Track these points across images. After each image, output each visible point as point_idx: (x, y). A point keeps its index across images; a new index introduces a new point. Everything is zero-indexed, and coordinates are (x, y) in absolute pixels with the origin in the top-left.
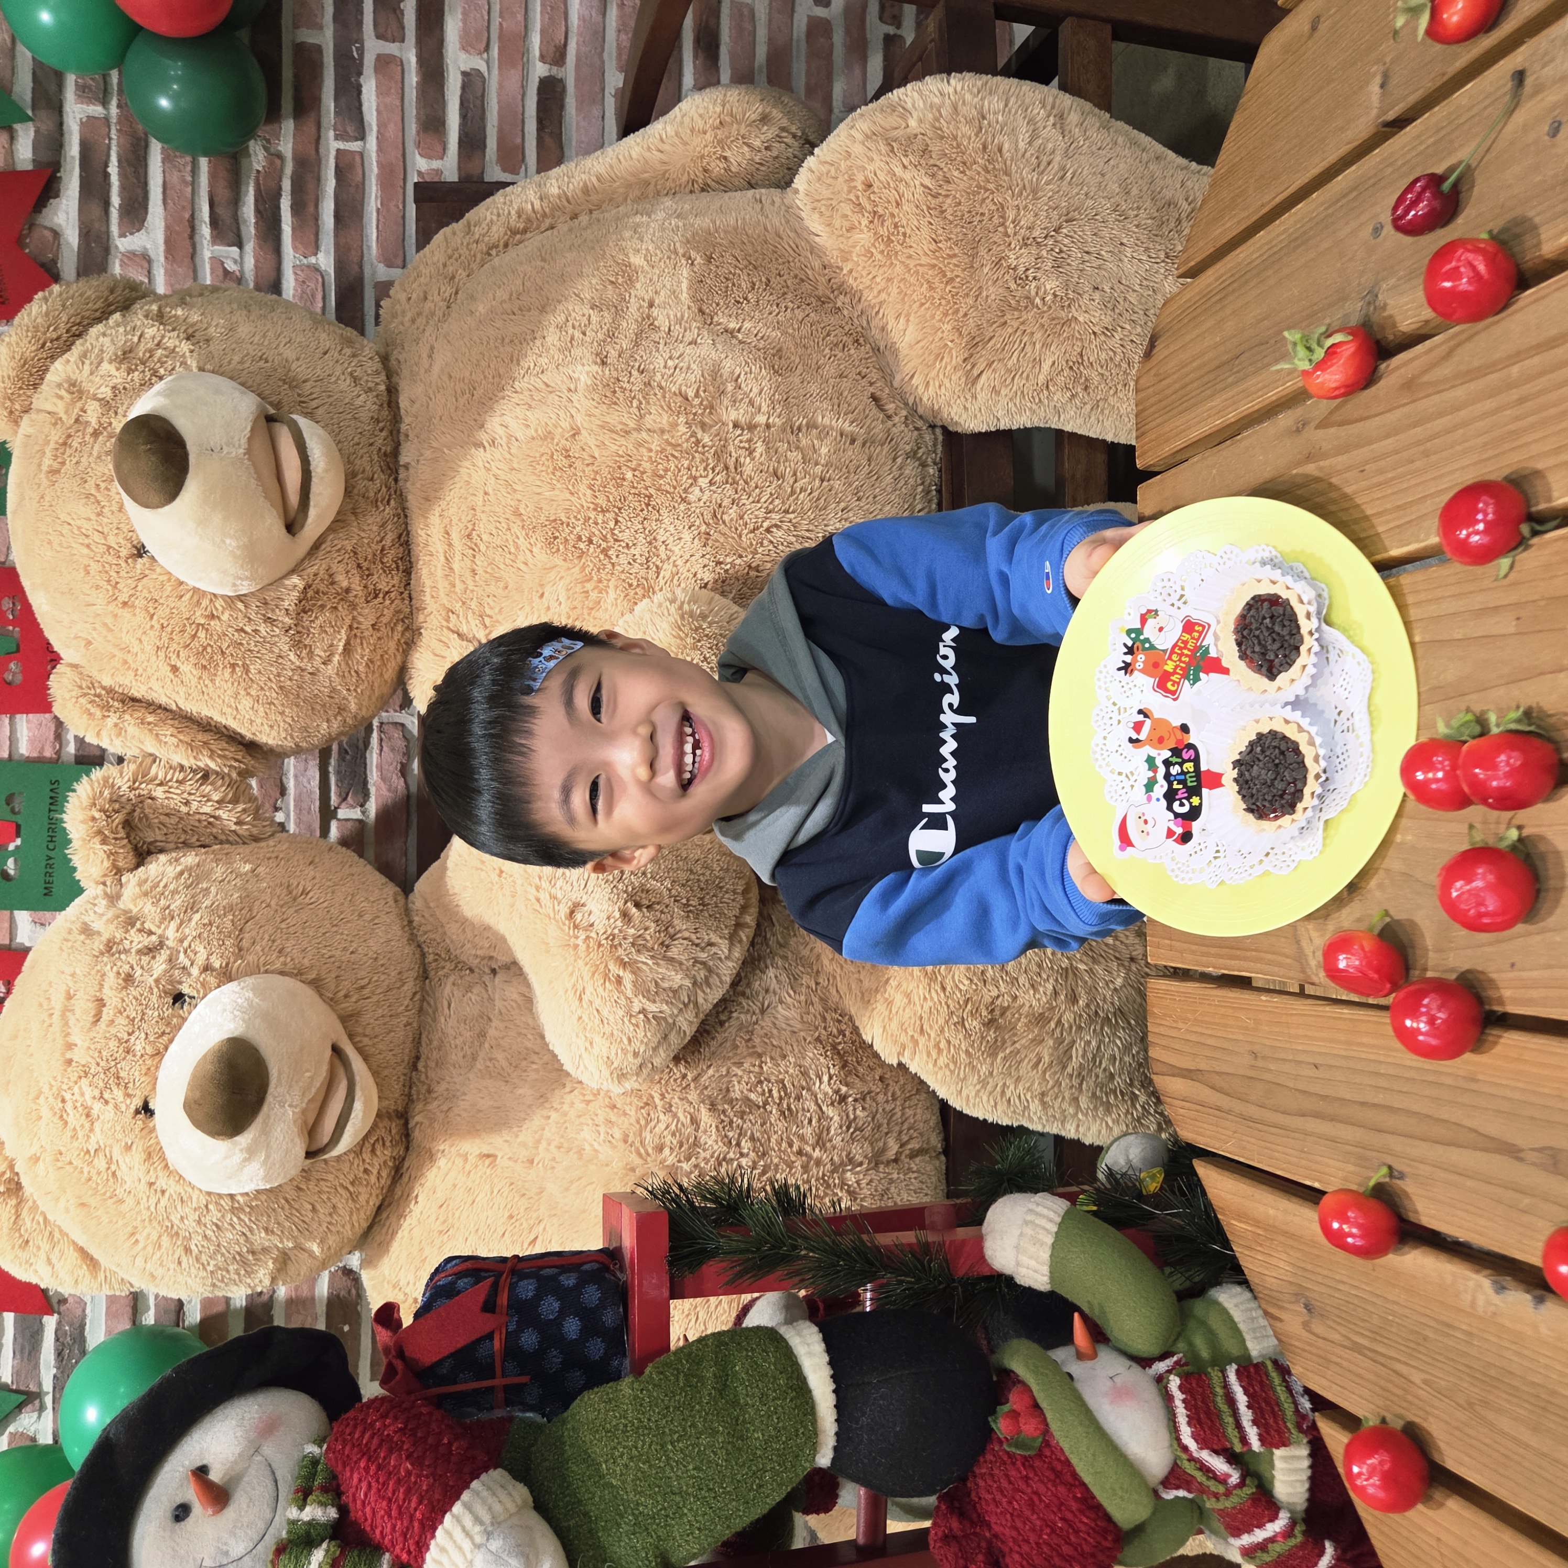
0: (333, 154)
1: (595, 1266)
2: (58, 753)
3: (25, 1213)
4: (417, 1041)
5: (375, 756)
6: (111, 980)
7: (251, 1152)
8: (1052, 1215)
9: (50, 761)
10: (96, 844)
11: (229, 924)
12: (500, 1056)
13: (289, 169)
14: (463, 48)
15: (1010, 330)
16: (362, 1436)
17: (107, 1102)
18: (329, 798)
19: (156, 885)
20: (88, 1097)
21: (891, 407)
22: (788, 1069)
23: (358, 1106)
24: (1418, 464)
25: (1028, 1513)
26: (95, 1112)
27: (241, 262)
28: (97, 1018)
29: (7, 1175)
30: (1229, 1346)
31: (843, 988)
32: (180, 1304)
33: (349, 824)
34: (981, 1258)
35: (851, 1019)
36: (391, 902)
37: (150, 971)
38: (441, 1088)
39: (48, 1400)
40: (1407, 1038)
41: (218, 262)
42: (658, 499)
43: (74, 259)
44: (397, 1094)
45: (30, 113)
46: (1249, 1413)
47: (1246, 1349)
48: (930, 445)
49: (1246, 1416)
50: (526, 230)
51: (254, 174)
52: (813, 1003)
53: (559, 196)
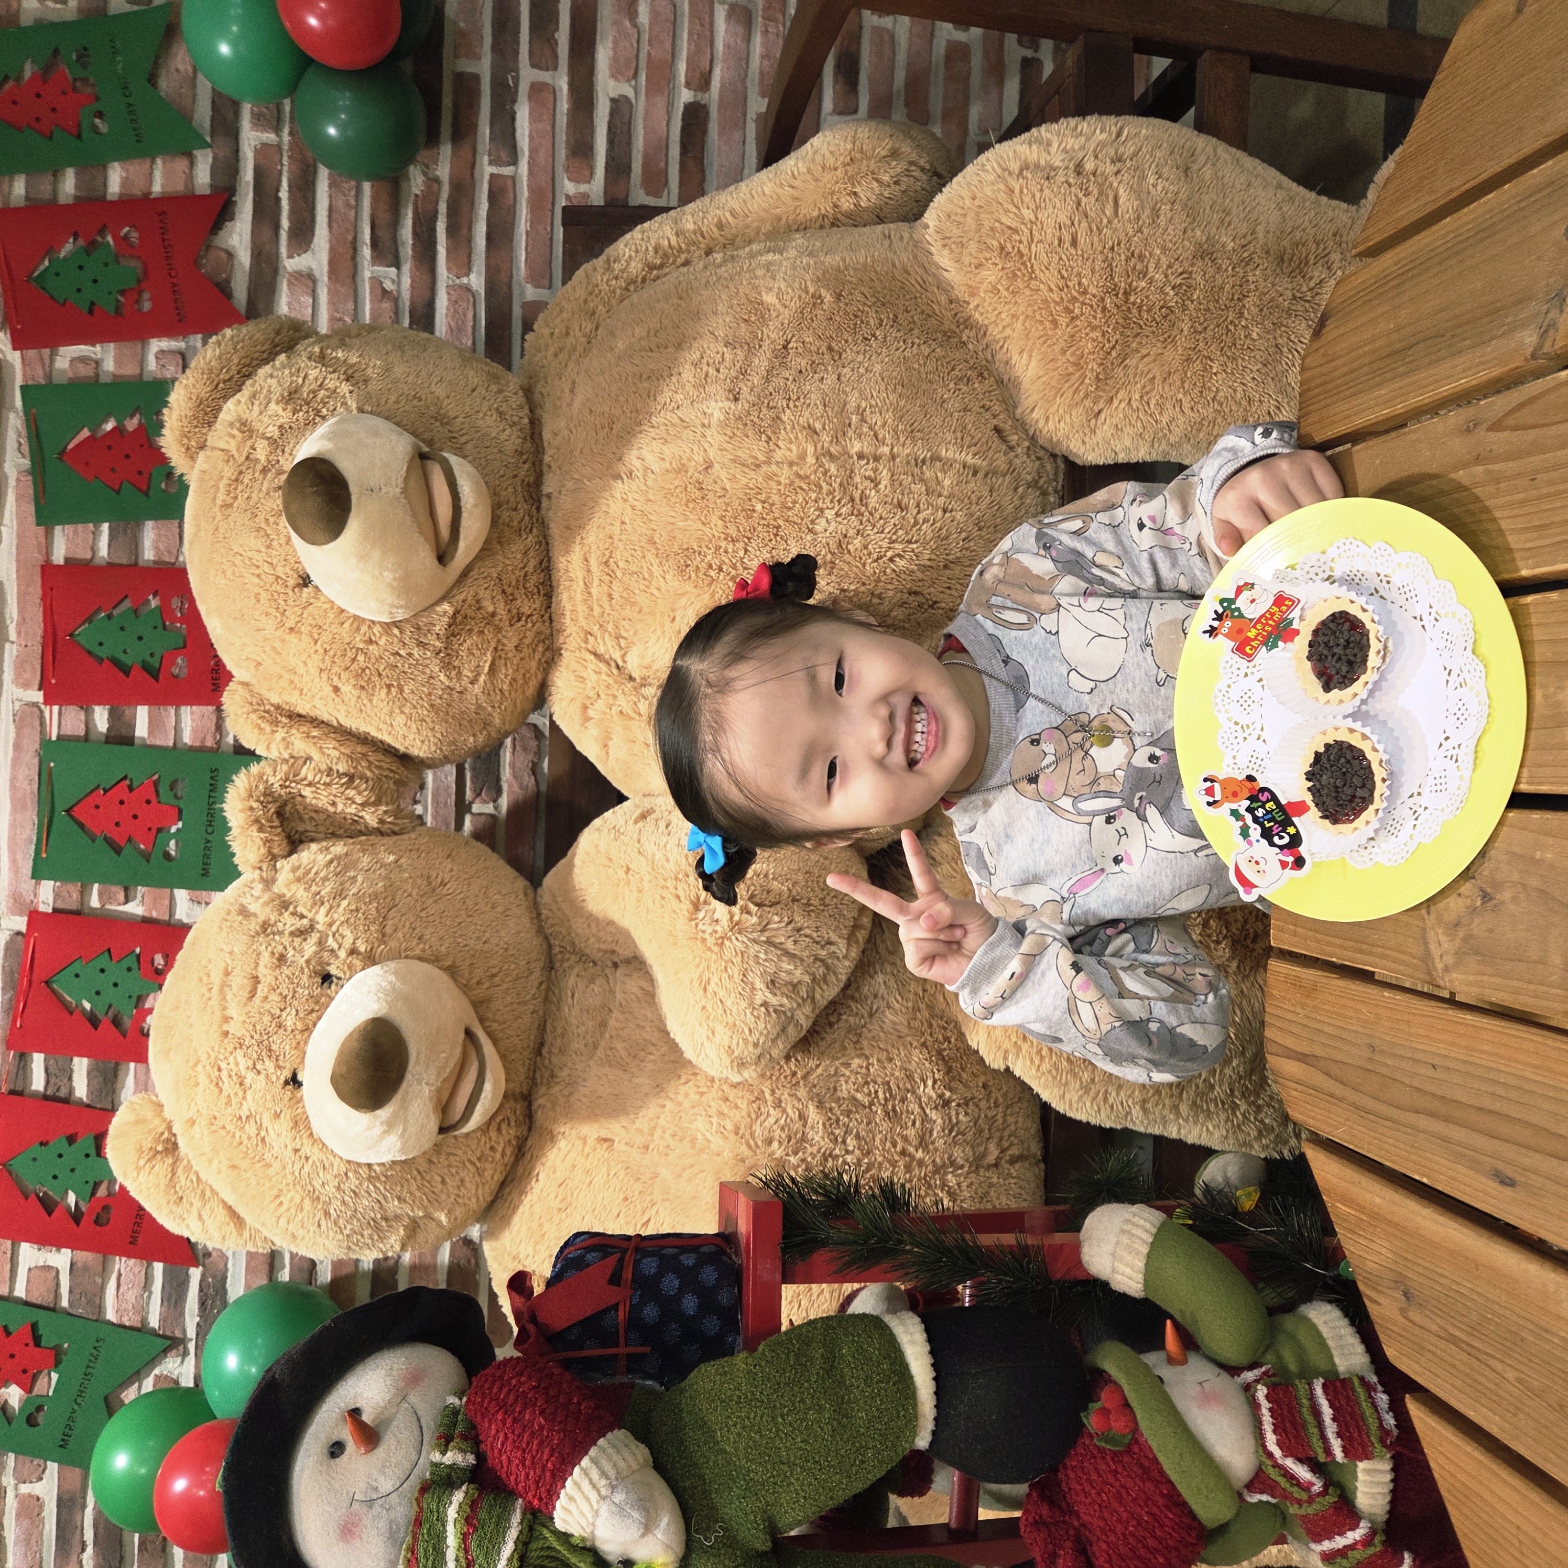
0: (487, 178)
1: (711, 1249)
2: (218, 743)
3: (180, 1171)
4: (542, 1029)
5: (508, 756)
6: (266, 958)
7: (390, 1125)
8: (1148, 1225)
9: (211, 750)
10: (254, 831)
11: (374, 911)
12: (619, 1045)
13: (445, 193)
14: (612, 75)
17: (259, 1073)
18: (464, 793)
19: (308, 872)
20: (242, 1067)
21: (1013, 439)
22: (893, 1072)
23: (488, 1086)
25: (1115, 1505)
26: (247, 1082)
27: (399, 283)
28: (253, 994)
29: (166, 1135)
30: (1317, 1361)
32: (313, 1264)
33: (483, 819)
34: (1079, 1263)
35: (958, 1027)
36: (521, 893)
37: (301, 952)
38: (563, 1074)
39: (191, 1346)
41: (376, 282)
42: (786, 530)
43: (247, 278)
44: (522, 1077)
45: (208, 139)
46: (1335, 1425)
47: (1334, 1364)
48: (1051, 473)
49: (1331, 1429)
50: (663, 265)
51: (411, 200)
52: (920, 1010)
53: (694, 232)
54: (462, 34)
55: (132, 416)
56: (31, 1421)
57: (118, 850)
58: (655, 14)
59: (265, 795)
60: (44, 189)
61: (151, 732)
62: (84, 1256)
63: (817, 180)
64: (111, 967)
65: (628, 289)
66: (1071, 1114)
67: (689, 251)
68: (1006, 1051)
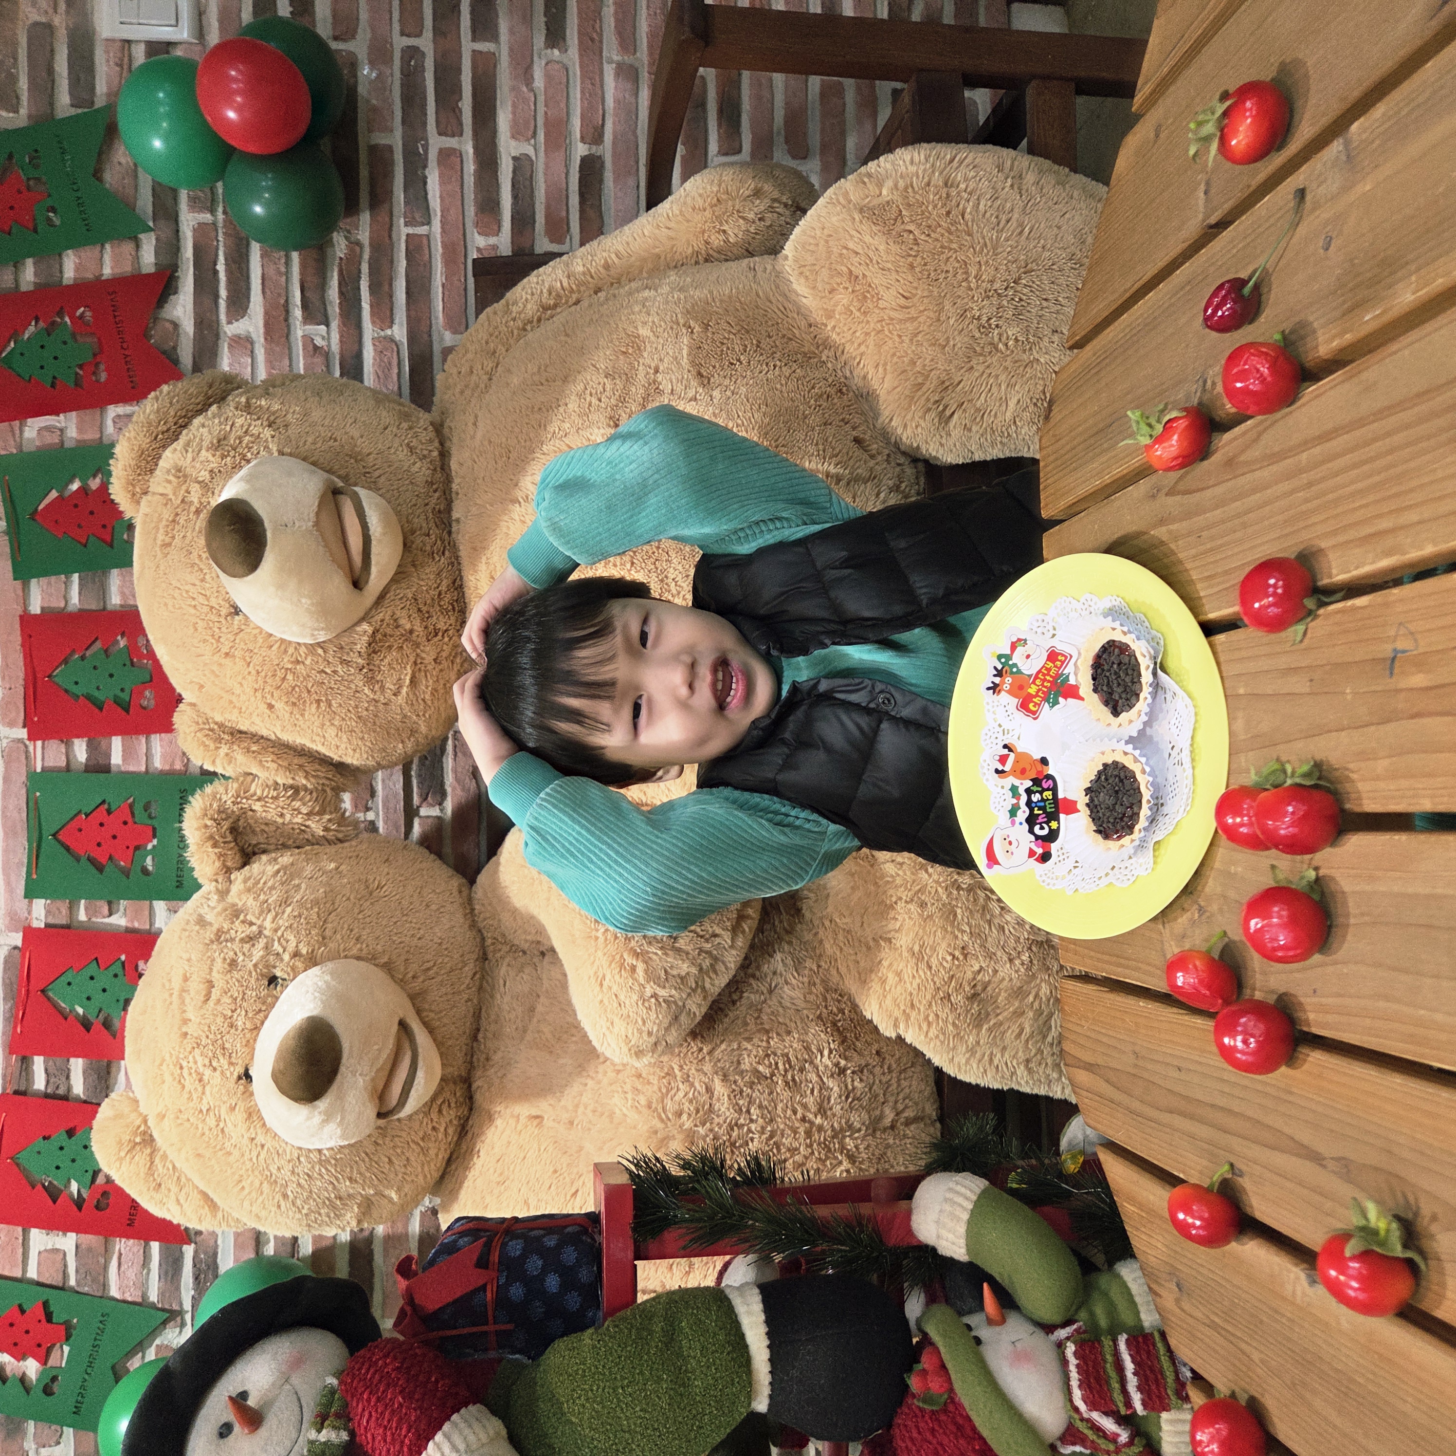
0: (404, 238)
1: (577, 1229)
2: (186, 765)
3: (157, 1160)
4: (477, 1016)
5: (450, 761)
6: (219, 964)
7: (328, 1115)
8: (969, 1193)
9: (179, 773)
10: (209, 847)
11: (315, 917)
12: (546, 1029)
13: (366, 256)
14: (513, 137)
15: (977, 374)
17: (215, 1069)
18: (412, 799)
19: (258, 882)
20: (200, 1064)
21: (874, 448)
22: (792, 1045)
23: (420, 1074)
24: (1239, 535)
26: (206, 1078)
27: (329, 339)
28: (207, 997)
29: (142, 1128)
30: (1126, 1317)
31: (843, 970)
32: (295, 1239)
33: (430, 821)
34: (909, 1232)
35: (851, 998)
36: (456, 890)
37: (251, 955)
38: (496, 1058)
39: (188, 1317)
40: (1227, 1053)
41: (308, 340)
43: (191, 345)
44: (460, 1062)
45: (151, 224)
46: (1136, 1380)
47: (1140, 1320)
48: (913, 477)
49: (1132, 1383)
50: (556, 306)
51: (337, 261)
52: (815, 984)
53: (584, 274)
54: (374, 110)
55: (95, 475)
56: (47, 1390)
57: (100, 869)
58: (548, 77)
59: (219, 812)
60: (7, 279)
61: (125, 759)
62: (88, 1239)
63: (689, 221)
64: (101, 975)
65: (525, 330)
66: (961, 1077)
67: (579, 292)
68: (896, 1019)
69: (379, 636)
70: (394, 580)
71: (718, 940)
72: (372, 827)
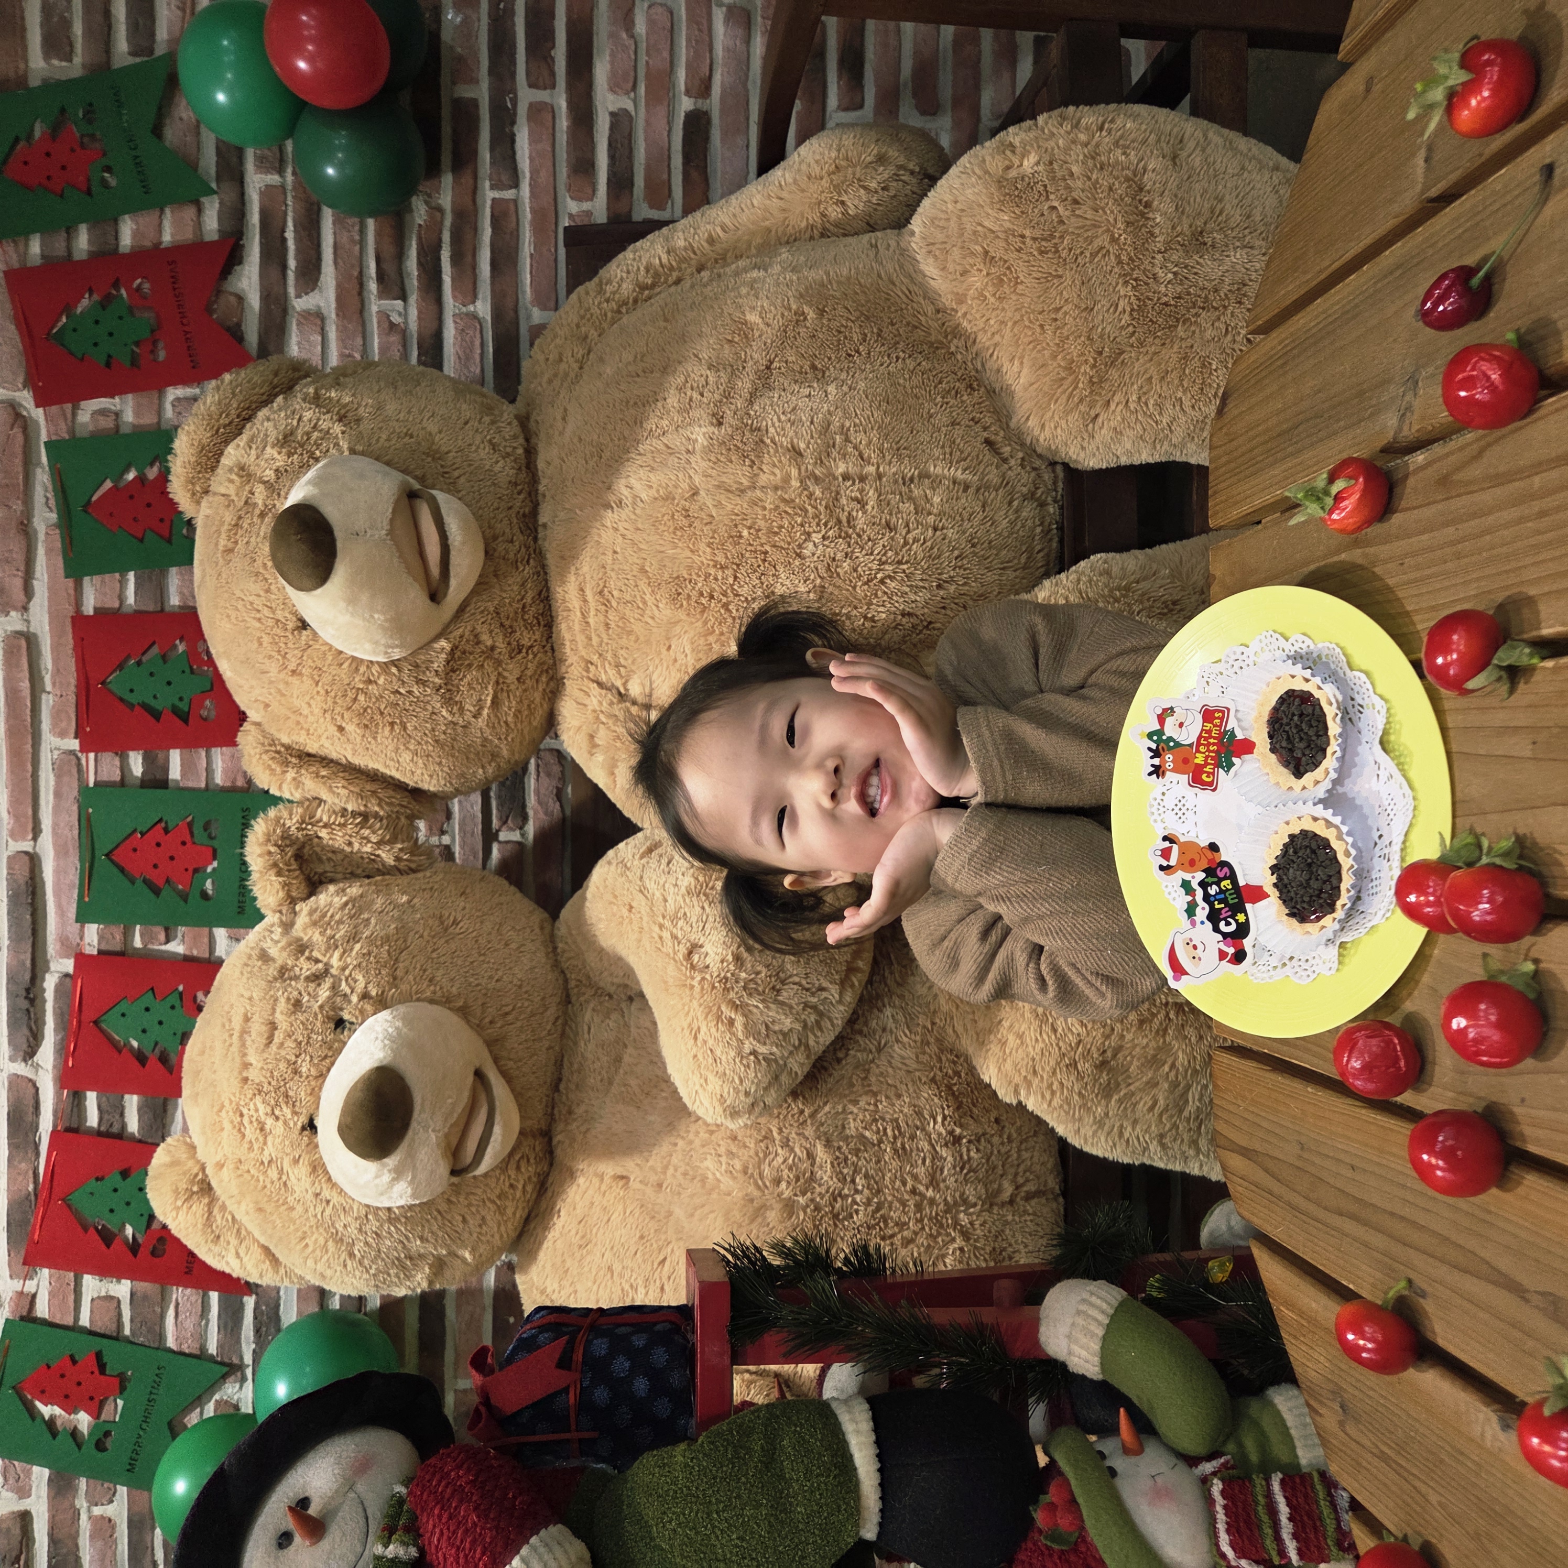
0: (489, 203)
1: (668, 1326)
2: (248, 784)
3: (216, 1211)
4: (559, 1064)
5: (533, 781)
6: (282, 1005)
7: (398, 1173)
8: (1104, 1306)
9: (240, 790)
10: (272, 875)
11: (385, 955)
12: (633, 1082)
13: (448, 221)
14: (611, 89)
16: (440, 1482)
17: (277, 1118)
18: (491, 822)
19: (324, 915)
20: (261, 1112)
21: (1007, 450)
22: (902, 1109)
23: (497, 1130)
26: (267, 1127)
27: (405, 316)
28: (270, 1041)
29: (200, 1177)
30: (1279, 1452)
31: (960, 1029)
33: (510, 847)
34: (1036, 1343)
35: (968, 1060)
36: (537, 926)
37: (315, 997)
38: (580, 1111)
39: (249, 1372)
41: (384, 315)
42: (774, 555)
43: (256, 321)
44: (540, 1114)
45: (214, 186)
46: (1291, 1526)
47: (1296, 1457)
48: (1050, 484)
49: (1286, 1529)
50: (653, 286)
51: (415, 231)
52: (928, 1043)
53: (685, 249)
54: (460, 59)
55: (152, 465)
56: (100, 1446)
57: (157, 891)
58: (651, 23)
59: (283, 838)
60: (59, 247)
61: (184, 774)
62: (144, 1286)
63: (803, 191)
64: (157, 1006)
65: (619, 312)
66: (1087, 1149)
67: (680, 270)
68: (1017, 1086)
69: (458, 654)
70: (474, 592)
71: (824, 994)
72: (448, 853)
